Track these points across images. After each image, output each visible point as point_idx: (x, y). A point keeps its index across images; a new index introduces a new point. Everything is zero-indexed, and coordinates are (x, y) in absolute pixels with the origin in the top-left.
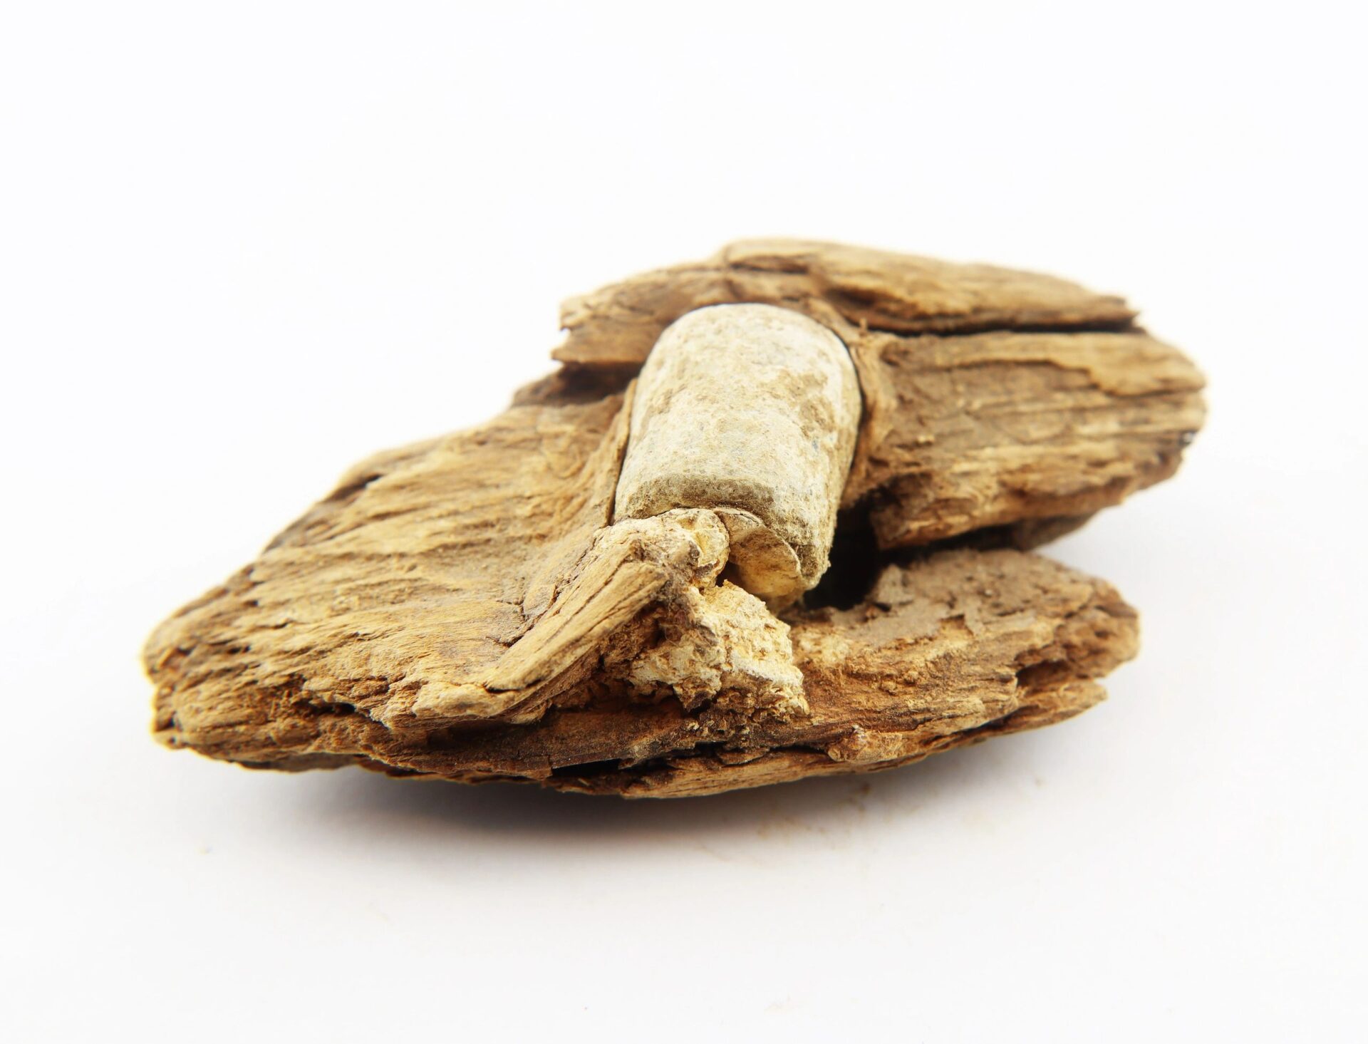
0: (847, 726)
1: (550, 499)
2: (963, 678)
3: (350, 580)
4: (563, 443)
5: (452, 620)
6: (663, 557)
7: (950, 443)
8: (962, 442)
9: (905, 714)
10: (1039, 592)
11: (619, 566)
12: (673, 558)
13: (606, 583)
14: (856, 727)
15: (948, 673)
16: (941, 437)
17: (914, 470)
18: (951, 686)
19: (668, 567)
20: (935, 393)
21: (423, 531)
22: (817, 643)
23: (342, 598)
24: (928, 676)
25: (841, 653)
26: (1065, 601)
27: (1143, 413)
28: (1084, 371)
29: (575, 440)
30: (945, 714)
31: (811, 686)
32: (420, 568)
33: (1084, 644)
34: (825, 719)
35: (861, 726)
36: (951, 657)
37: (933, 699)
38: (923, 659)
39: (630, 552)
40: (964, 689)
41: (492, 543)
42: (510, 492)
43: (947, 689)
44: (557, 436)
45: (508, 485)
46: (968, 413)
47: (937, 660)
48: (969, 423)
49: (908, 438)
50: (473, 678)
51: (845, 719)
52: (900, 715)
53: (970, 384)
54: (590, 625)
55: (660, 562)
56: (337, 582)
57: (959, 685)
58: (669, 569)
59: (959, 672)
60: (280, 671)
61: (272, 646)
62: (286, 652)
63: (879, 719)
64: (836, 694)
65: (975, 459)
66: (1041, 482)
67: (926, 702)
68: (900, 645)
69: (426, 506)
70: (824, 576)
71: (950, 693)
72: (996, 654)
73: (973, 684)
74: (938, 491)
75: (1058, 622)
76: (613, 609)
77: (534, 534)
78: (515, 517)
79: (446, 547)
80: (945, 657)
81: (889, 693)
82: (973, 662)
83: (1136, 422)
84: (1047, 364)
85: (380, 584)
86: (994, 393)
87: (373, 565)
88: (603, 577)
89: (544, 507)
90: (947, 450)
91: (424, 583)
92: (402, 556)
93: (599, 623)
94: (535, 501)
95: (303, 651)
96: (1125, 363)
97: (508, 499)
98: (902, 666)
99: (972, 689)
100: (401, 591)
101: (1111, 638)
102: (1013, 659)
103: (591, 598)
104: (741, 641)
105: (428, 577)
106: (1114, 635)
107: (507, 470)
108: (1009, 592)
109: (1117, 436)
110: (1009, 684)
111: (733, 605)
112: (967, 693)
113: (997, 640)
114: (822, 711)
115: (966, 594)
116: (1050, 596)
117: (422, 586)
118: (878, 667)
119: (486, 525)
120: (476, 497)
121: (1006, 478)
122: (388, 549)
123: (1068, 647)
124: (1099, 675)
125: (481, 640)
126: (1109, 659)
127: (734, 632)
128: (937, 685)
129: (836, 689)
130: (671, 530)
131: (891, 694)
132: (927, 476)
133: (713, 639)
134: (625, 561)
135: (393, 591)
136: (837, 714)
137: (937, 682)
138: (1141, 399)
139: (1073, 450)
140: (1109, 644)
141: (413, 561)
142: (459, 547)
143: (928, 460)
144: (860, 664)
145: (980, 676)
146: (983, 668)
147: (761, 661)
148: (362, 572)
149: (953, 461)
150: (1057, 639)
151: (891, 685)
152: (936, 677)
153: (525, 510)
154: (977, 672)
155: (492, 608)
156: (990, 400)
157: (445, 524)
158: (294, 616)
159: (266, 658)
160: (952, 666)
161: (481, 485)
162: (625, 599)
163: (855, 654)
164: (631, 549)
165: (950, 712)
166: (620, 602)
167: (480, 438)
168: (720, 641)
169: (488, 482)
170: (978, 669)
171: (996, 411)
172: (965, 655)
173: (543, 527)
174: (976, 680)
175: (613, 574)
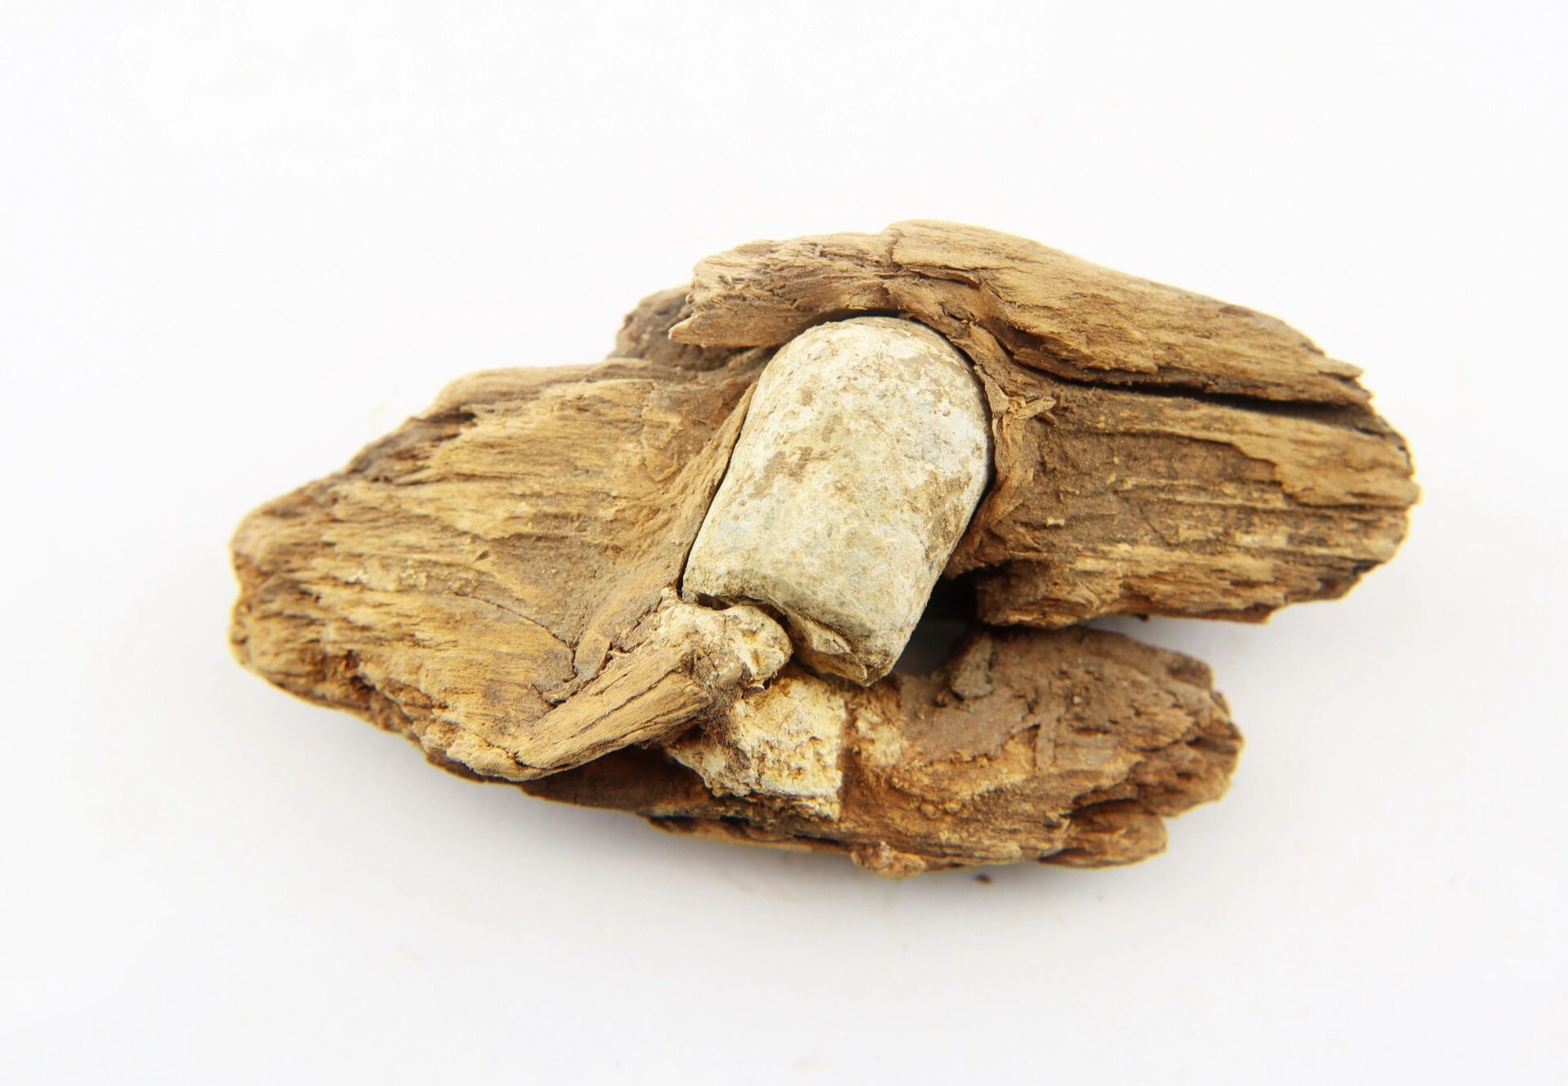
0: (874, 840)
1: (634, 506)
2: (1008, 816)
3: (423, 551)
4: (665, 436)
5: (504, 649)
6: (711, 677)
7: (1082, 529)
8: (1097, 532)
9: (936, 845)
10: (1131, 713)
11: (667, 675)
12: (722, 681)
13: (650, 689)
14: (883, 843)
15: (994, 809)
16: (1073, 520)
17: (1031, 555)
18: (993, 824)
19: (714, 690)
20: (1085, 462)
21: (501, 510)
22: (873, 727)
23: (411, 572)
24: (972, 809)
25: (892, 755)
26: (1155, 732)
27: (1323, 529)
28: (1270, 464)
29: (677, 435)
30: (977, 854)
31: (851, 782)
32: (492, 558)
33: (1161, 784)
34: (854, 827)
35: (888, 843)
36: (1002, 791)
37: (969, 836)
38: (970, 792)
39: (680, 664)
40: (1006, 830)
41: (568, 541)
42: (596, 484)
43: (987, 827)
44: (660, 426)
45: (598, 473)
46: (1116, 492)
47: (986, 795)
48: (1112, 505)
49: (1036, 515)
50: (507, 742)
51: (874, 833)
52: (930, 845)
53: (1130, 456)
54: (625, 731)
55: (708, 683)
56: (411, 548)
57: (1001, 824)
58: (716, 692)
59: (1007, 808)
60: (341, 643)
61: (338, 608)
62: (349, 622)
63: (908, 843)
64: (872, 802)
65: (1104, 556)
66: (1172, 596)
67: (961, 838)
68: (956, 759)
69: (510, 478)
70: (897, 662)
71: (989, 833)
72: (1054, 793)
73: (1016, 826)
74: (1051, 587)
75: (1138, 758)
76: (650, 721)
77: (611, 543)
78: (596, 519)
79: (520, 536)
80: (996, 791)
81: (925, 817)
82: (1025, 798)
83: (1308, 540)
84: (1228, 446)
85: (449, 565)
86: (1155, 473)
87: (447, 539)
88: (650, 680)
89: (627, 514)
90: (1077, 539)
91: (491, 579)
92: (476, 538)
93: (633, 732)
94: (622, 504)
95: (364, 628)
96: (1323, 464)
97: (594, 493)
98: (946, 795)
99: (1014, 832)
100: (468, 582)
101: (1195, 780)
102: (1070, 802)
103: (633, 698)
104: (777, 765)
105: (496, 574)
106: (1200, 778)
107: (601, 452)
108: (1102, 703)
109: (1279, 553)
110: (1056, 831)
111: (780, 719)
112: (1008, 835)
113: (1061, 776)
114: (853, 816)
115: (1053, 696)
116: (1142, 721)
117: (489, 582)
118: (922, 789)
119: (566, 517)
120: (562, 482)
121: (1133, 581)
122: (463, 524)
123: (1141, 786)
124: (1169, 815)
125: (525, 687)
126: (1185, 800)
127: (770, 755)
128: (978, 821)
129: (874, 798)
130: (730, 639)
131: (929, 819)
132: (1044, 566)
133: (746, 763)
134: (673, 671)
135: (460, 579)
136: (868, 825)
137: (980, 817)
138: (1327, 511)
139: (1222, 562)
140: (1191, 786)
141: (486, 548)
142: (534, 538)
143: (1051, 547)
144: (904, 780)
145: (1028, 816)
146: (1034, 807)
147: (795, 780)
148: (434, 544)
149: (1078, 553)
150: (1132, 776)
151: (929, 809)
152: (979, 811)
153: (607, 513)
154: (1026, 811)
155: (546, 644)
156: (1145, 480)
157: (523, 508)
158: (364, 578)
159: (331, 620)
160: (1001, 801)
161: (572, 466)
162: (664, 715)
163: (904, 765)
164: (681, 661)
165: (983, 854)
166: (658, 716)
167: (582, 404)
168: (754, 762)
169: (579, 464)
170: (1028, 807)
171: (1148, 494)
172: (1019, 789)
173: (623, 537)
174: (1022, 821)
175: (659, 681)
